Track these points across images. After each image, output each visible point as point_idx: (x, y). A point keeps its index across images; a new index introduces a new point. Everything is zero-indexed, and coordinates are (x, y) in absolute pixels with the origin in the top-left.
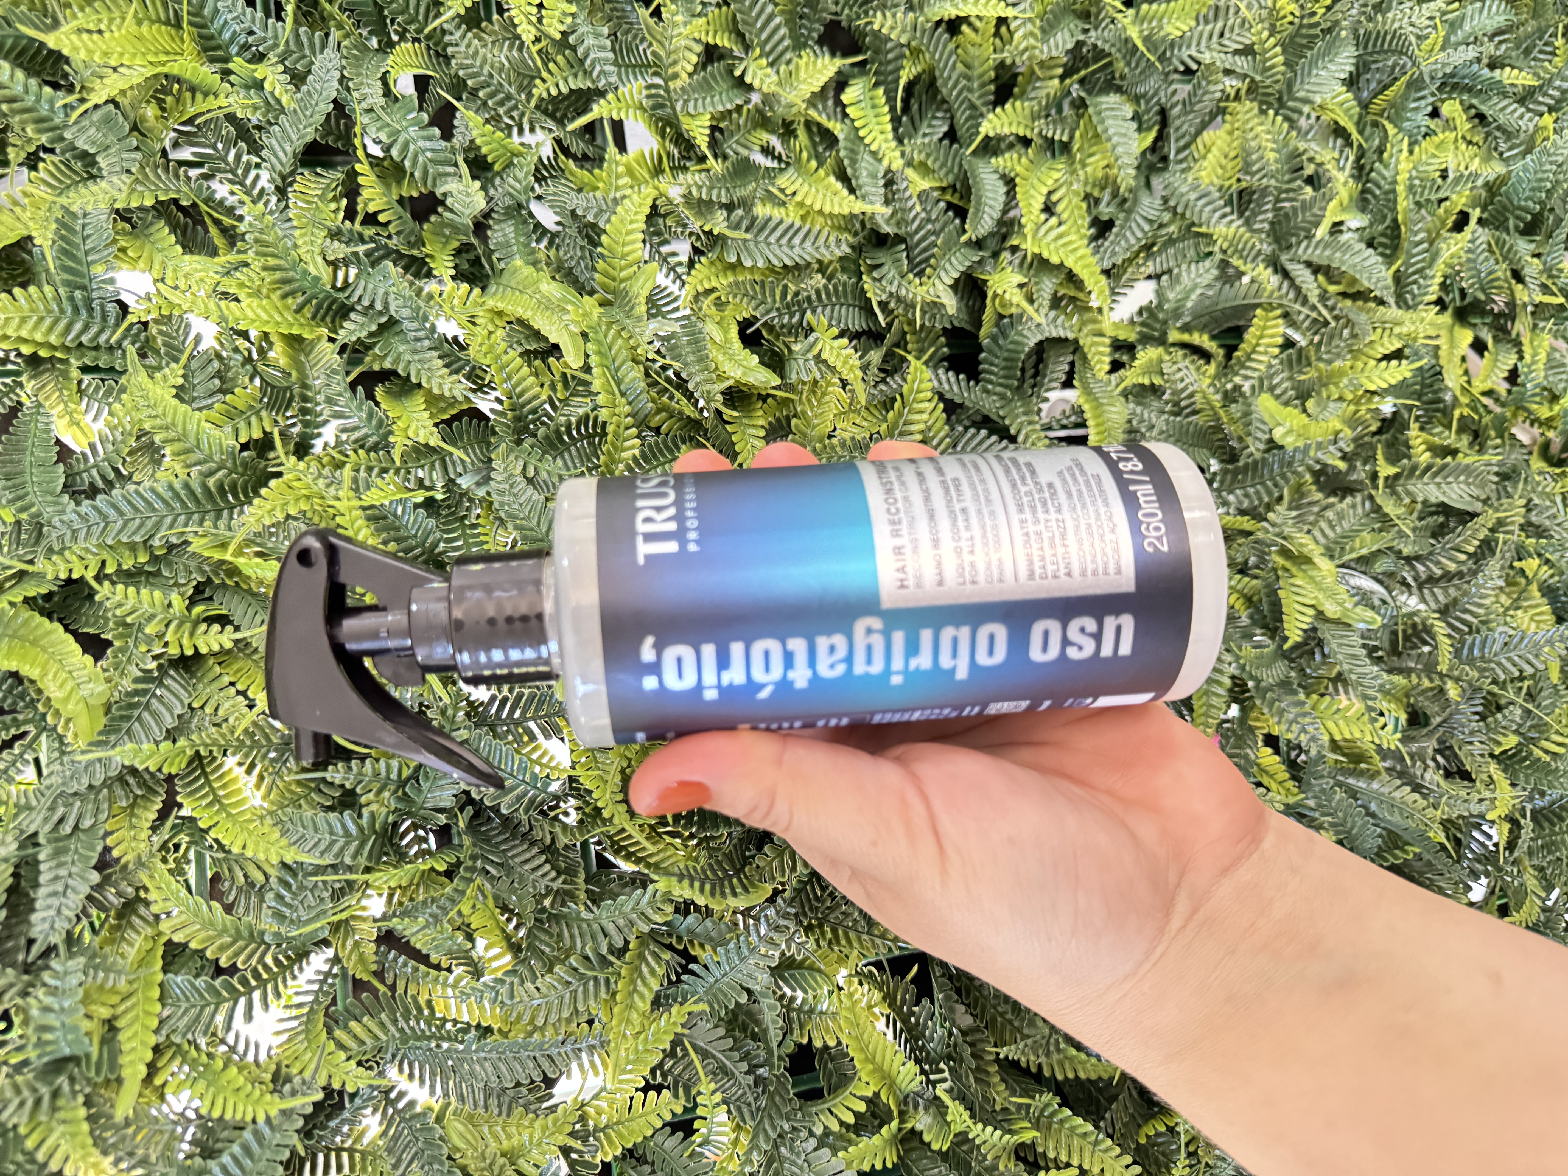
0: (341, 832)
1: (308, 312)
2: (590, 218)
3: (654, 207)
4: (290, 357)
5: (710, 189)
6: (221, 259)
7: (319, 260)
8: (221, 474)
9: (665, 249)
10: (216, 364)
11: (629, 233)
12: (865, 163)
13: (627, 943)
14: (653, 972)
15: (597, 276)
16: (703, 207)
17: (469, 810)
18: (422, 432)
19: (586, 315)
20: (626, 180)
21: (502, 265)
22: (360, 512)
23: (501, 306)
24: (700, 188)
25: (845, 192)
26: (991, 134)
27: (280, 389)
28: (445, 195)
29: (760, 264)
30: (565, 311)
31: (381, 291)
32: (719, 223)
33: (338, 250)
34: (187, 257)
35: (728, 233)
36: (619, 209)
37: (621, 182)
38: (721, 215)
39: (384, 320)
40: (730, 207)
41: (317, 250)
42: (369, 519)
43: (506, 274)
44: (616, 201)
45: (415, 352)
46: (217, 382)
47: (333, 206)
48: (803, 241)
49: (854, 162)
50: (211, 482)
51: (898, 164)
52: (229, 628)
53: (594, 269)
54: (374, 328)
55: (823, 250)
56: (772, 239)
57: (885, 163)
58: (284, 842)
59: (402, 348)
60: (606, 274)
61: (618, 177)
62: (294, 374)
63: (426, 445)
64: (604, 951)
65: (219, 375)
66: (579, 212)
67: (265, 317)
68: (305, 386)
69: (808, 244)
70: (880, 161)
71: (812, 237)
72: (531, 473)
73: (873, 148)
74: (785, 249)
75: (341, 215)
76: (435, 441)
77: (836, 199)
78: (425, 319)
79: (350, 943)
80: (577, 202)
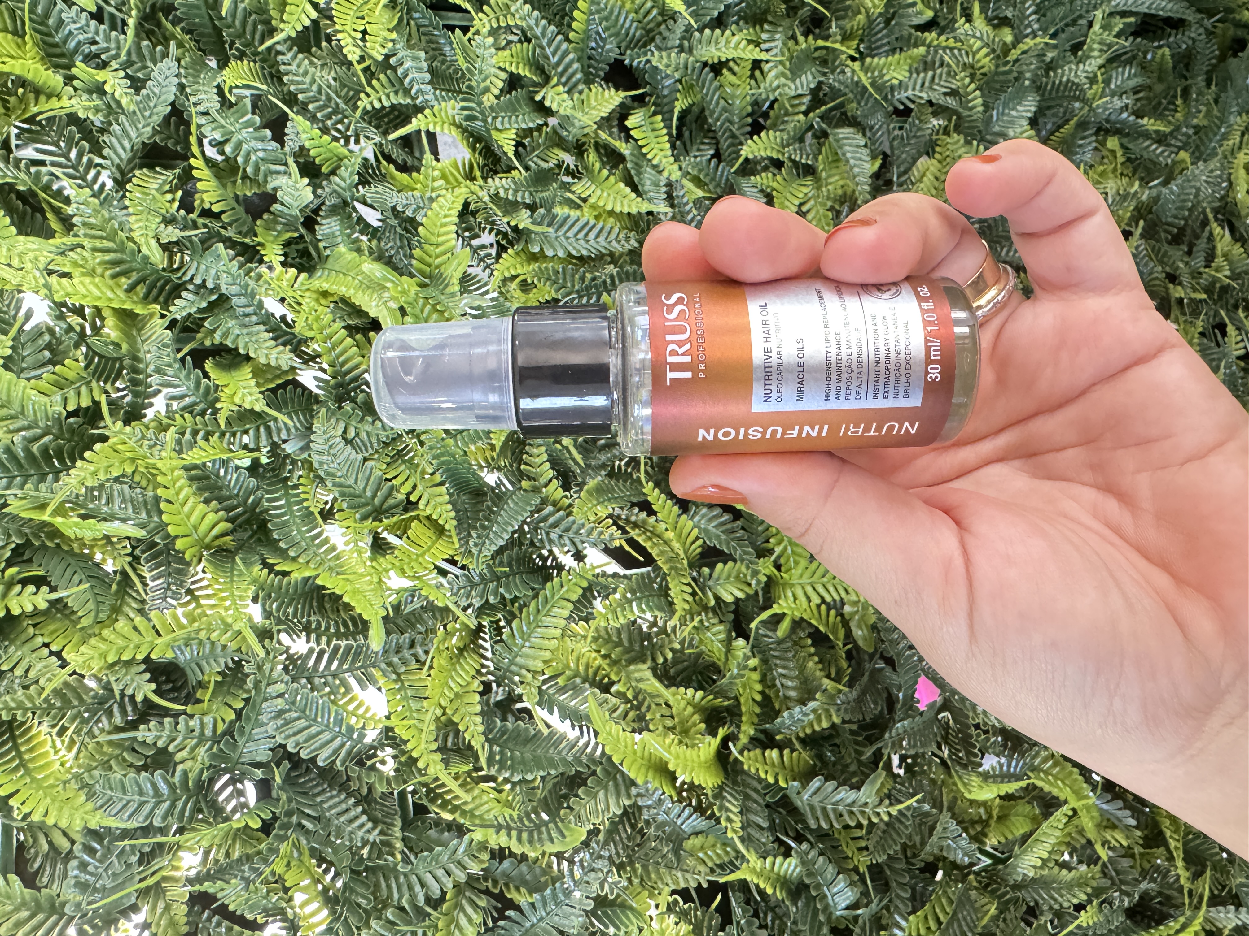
0: (151, 792)
1: (141, 290)
2: (409, 213)
3: (466, 204)
4: (121, 330)
5: (516, 191)
6: (57, 241)
7: (153, 242)
8: (46, 439)
9: (475, 242)
10: (47, 337)
11: (443, 225)
12: (648, 174)
13: (444, 893)
14: (470, 920)
15: (414, 262)
16: (511, 207)
17: (286, 764)
18: (248, 399)
19: (404, 292)
20: (441, 182)
21: (328, 252)
22: (182, 472)
23: (326, 286)
24: (506, 190)
25: (633, 195)
26: (751, 156)
27: (108, 359)
28: (275, 189)
29: (561, 254)
30: (384, 288)
31: (213, 272)
32: (523, 219)
33: (172, 234)
34: (22, 238)
35: (532, 227)
36: (434, 205)
37: (436, 184)
38: (525, 214)
39: (214, 297)
40: (532, 208)
41: (151, 234)
42: (191, 479)
43: (330, 260)
44: (431, 200)
45: (244, 326)
46: (47, 354)
47: (169, 197)
48: (597, 236)
49: (639, 173)
50: (35, 448)
51: (676, 175)
52: (45, 589)
53: (412, 256)
54: (204, 304)
55: (614, 243)
56: (570, 234)
57: (665, 174)
58: (90, 806)
59: (231, 323)
60: (421, 261)
61: (434, 180)
62: (125, 346)
63: (252, 411)
64: (421, 900)
65: (48, 347)
66: (399, 208)
67: (97, 293)
68: (136, 358)
69: (601, 239)
70: (660, 172)
71: (604, 234)
72: (351, 434)
73: (655, 162)
74: (582, 242)
75: (176, 204)
76: (260, 406)
77: (626, 202)
78: (253, 295)
79: (161, 905)
80: (398, 200)
